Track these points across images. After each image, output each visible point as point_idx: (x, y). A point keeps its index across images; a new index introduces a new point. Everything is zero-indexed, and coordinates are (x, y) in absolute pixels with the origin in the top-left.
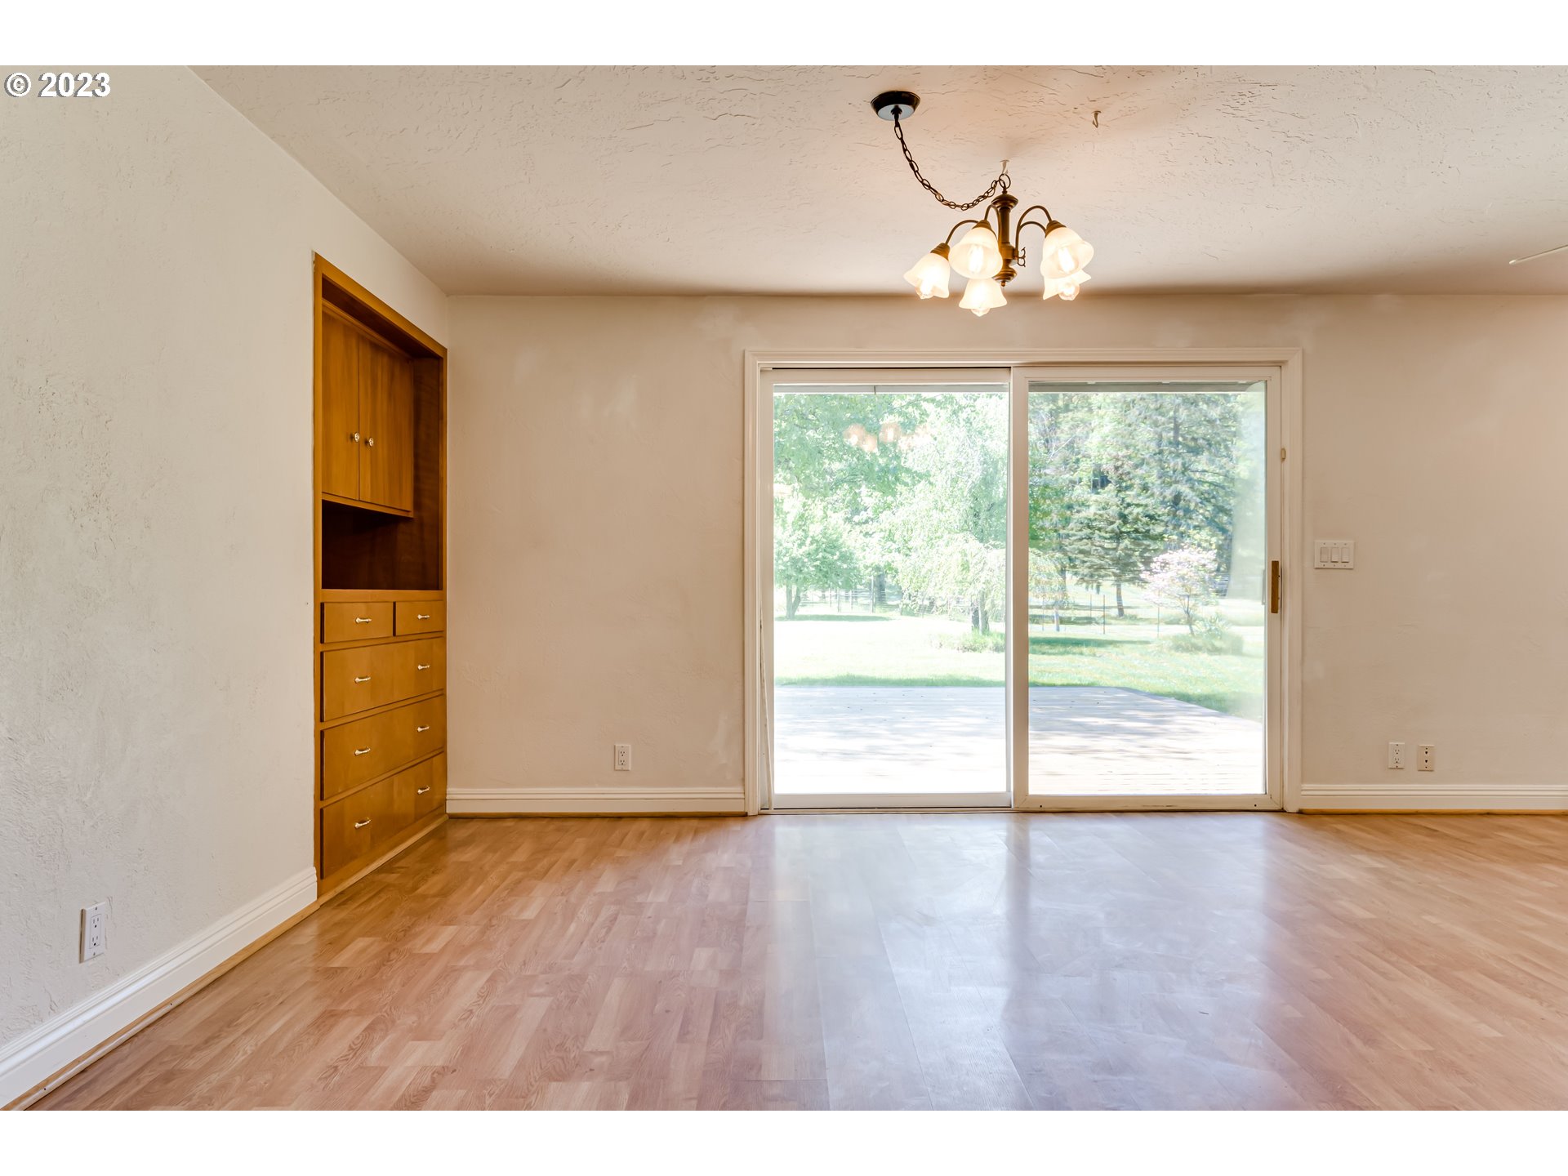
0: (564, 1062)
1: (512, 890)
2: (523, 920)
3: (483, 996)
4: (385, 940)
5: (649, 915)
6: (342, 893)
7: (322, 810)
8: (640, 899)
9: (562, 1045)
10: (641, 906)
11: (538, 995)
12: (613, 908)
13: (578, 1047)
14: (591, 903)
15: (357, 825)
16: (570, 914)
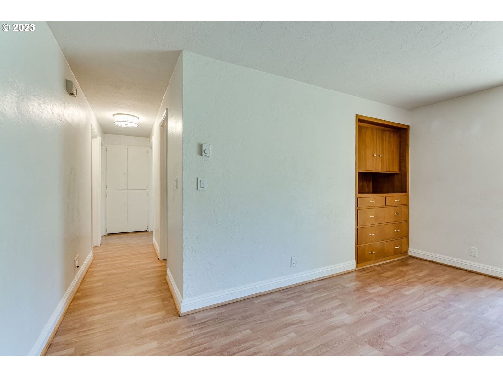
0: (376, 342)
1: (409, 284)
2: (404, 294)
3: (372, 310)
4: (363, 284)
5: (450, 310)
6: (364, 268)
7: (357, 247)
8: (452, 303)
9: (381, 336)
10: (450, 306)
11: (387, 318)
12: (438, 302)
13: (385, 340)
14: (432, 297)
15: (370, 253)
16: (421, 298)
